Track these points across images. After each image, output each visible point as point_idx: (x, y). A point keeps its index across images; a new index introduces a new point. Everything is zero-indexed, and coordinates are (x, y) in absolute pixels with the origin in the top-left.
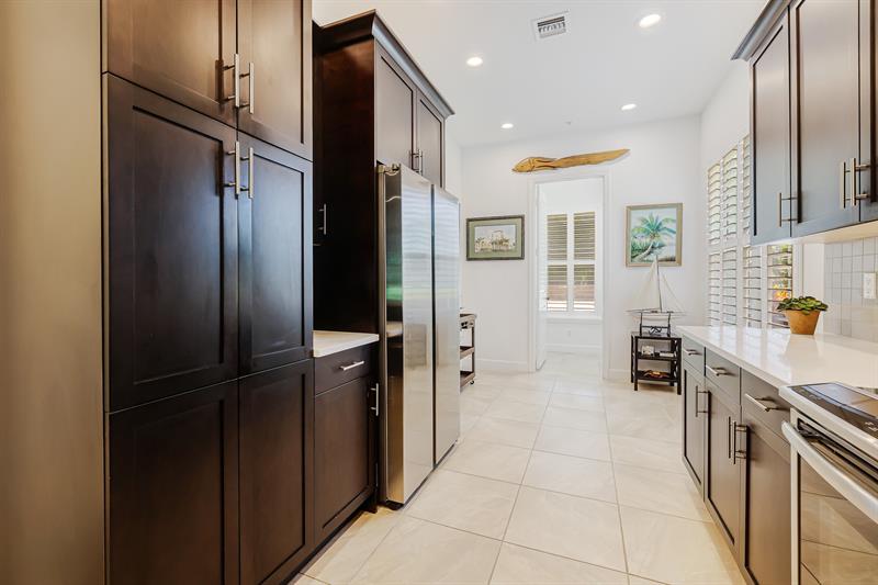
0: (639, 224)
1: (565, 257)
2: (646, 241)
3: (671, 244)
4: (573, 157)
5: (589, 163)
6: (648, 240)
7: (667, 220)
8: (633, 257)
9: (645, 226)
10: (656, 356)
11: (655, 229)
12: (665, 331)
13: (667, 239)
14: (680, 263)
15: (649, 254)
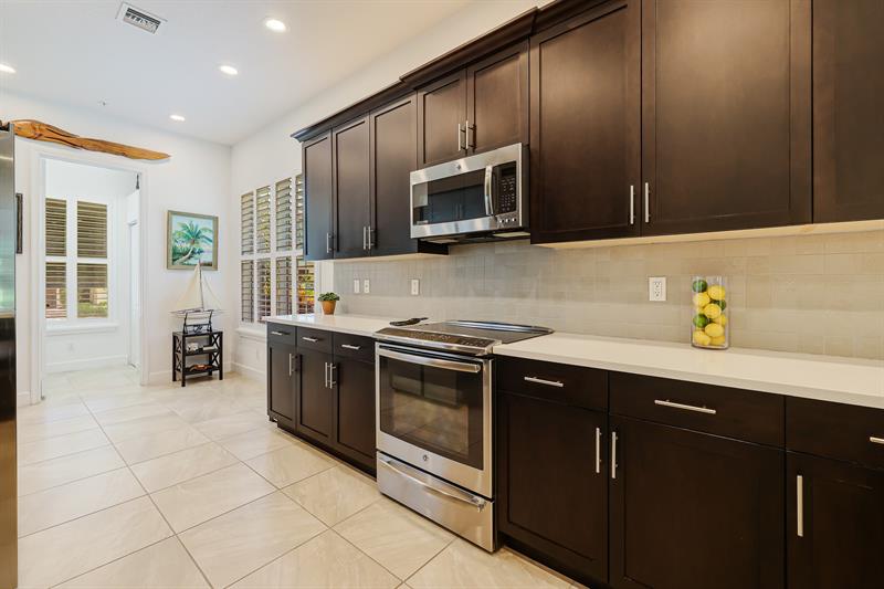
0: (180, 229)
1: (62, 253)
2: (187, 246)
3: (208, 252)
4: (102, 142)
5: (124, 154)
6: (188, 245)
7: (205, 229)
8: (174, 260)
9: (185, 232)
10: (200, 351)
11: (195, 236)
12: (205, 327)
13: (206, 246)
14: (216, 268)
15: (189, 258)
